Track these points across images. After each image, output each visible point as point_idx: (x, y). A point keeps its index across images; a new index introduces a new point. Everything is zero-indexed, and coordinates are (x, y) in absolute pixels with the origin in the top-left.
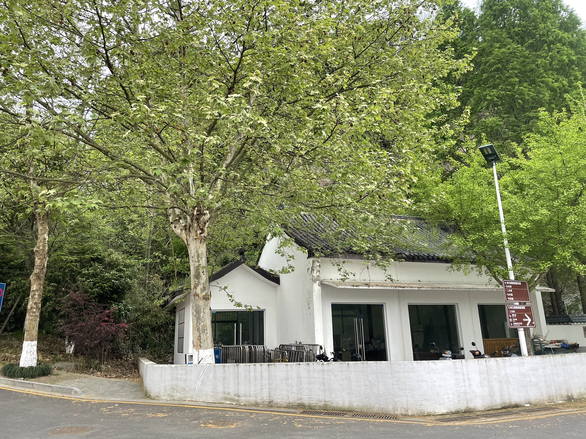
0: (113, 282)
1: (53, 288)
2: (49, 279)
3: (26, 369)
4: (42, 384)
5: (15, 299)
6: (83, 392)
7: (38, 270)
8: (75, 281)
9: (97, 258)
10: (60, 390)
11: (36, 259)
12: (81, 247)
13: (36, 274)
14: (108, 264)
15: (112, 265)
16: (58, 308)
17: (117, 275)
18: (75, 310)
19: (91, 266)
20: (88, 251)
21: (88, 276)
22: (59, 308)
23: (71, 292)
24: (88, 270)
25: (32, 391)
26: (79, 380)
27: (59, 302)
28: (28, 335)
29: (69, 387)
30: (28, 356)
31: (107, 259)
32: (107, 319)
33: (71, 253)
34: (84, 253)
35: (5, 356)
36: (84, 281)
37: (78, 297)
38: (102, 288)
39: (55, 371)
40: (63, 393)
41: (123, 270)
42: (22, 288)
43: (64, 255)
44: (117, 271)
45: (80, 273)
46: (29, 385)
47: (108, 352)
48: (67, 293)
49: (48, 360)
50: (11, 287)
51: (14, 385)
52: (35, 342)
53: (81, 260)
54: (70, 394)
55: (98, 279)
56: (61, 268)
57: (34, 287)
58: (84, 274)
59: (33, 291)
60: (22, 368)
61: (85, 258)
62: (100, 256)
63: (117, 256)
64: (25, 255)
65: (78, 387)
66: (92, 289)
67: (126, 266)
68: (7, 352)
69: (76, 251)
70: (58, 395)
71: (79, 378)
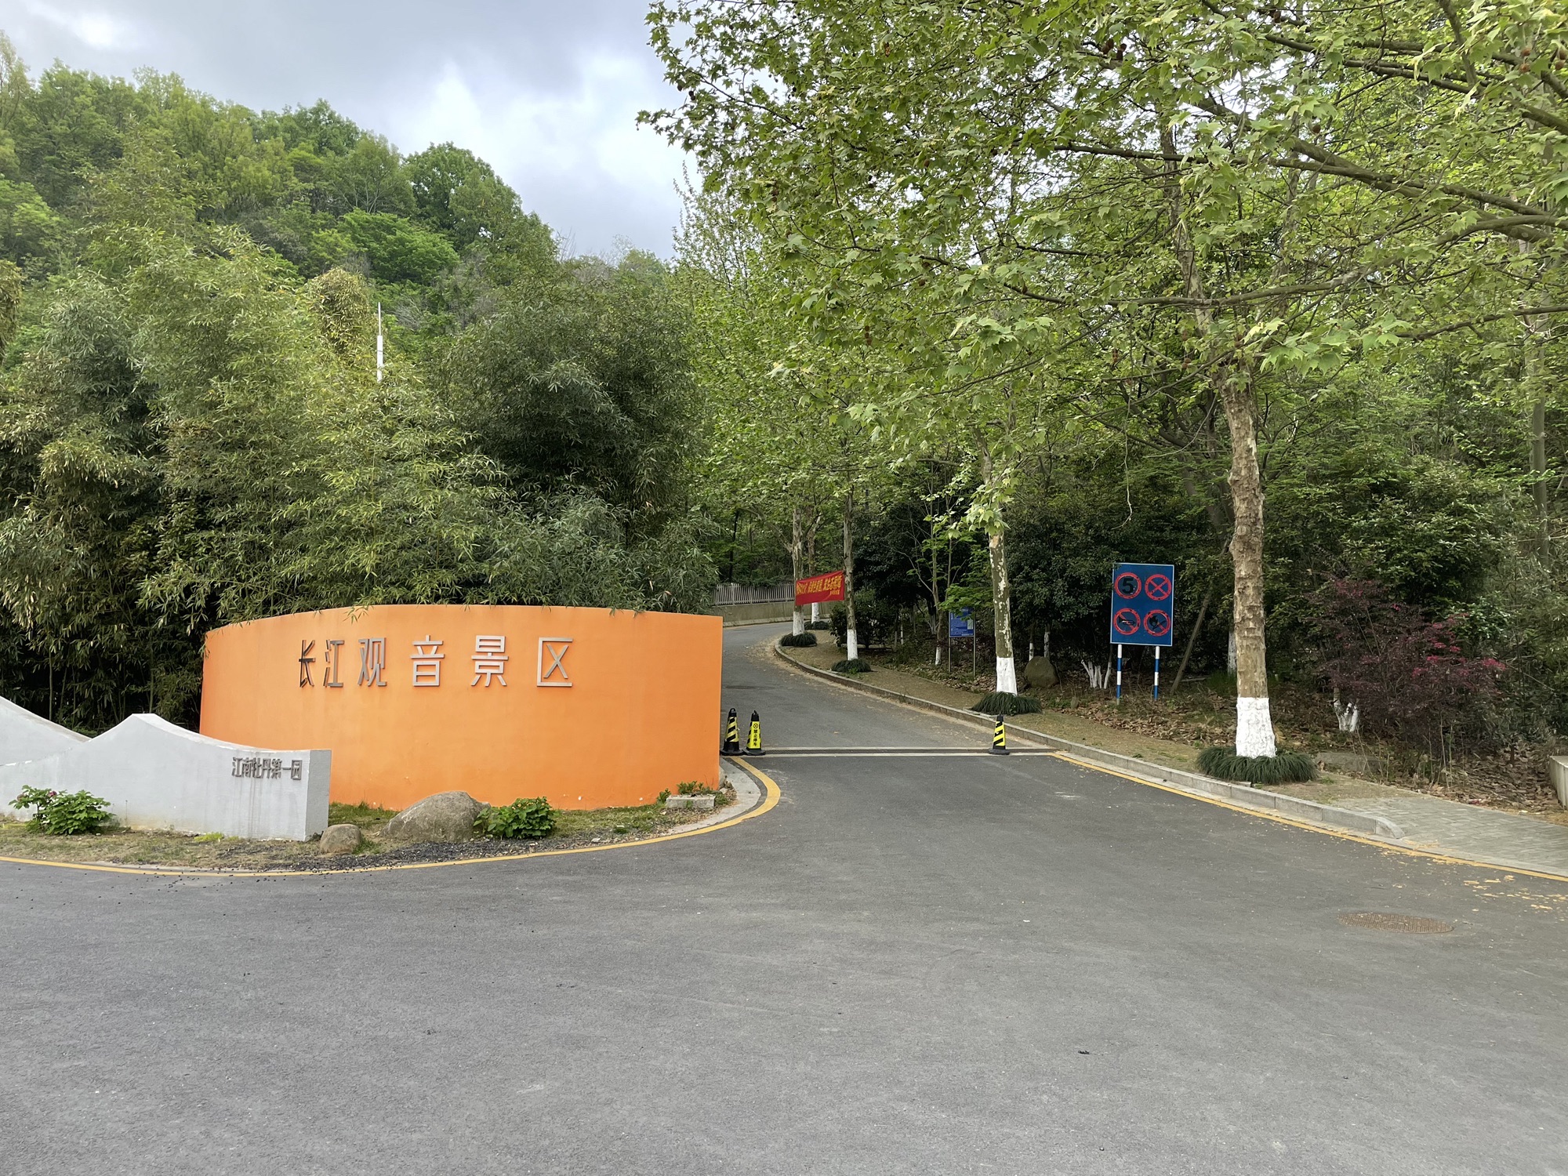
0: (1444, 547)
1: (1283, 570)
2: (1273, 549)
3: (1254, 761)
4: (1296, 800)
5: (1200, 598)
6: (1407, 832)
7: (1245, 528)
8: (1336, 550)
9: (1388, 484)
10: (1342, 819)
11: (1237, 502)
12: (1338, 458)
13: (1240, 537)
14: (1420, 498)
15: (1432, 500)
16: (1303, 619)
17: (1450, 524)
18: (1348, 624)
19: (1374, 506)
20: (1357, 467)
21: (1371, 534)
22: (1307, 619)
23: (1332, 578)
24: (1365, 518)
25: (1275, 815)
26: (1387, 800)
27: (1303, 604)
28: (1244, 683)
29: (1365, 814)
30: (1253, 731)
31: (1417, 484)
32: (1440, 645)
33: (1315, 478)
34: (1349, 475)
35: (1200, 730)
36: (1360, 549)
37: (1350, 590)
38: (1414, 565)
39: (1324, 774)
40: (1350, 826)
41: (1466, 510)
42: (1211, 574)
43: (1301, 486)
44: (1449, 515)
45: (1345, 527)
46: (1266, 800)
47: (1456, 735)
48: (1321, 580)
49: (1298, 743)
50: (1188, 572)
51: (1232, 797)
52: (1264, 701)
53: (1344, 492)
54: (1373, 832)
55: (1397, 540)
56: (1296, 518)
57: (1242, 570)
58: (1356, 530)
59: (1241, 579)
60: (1245, 760)
61: (1354, 488)
62: (1395, 476)
63: (1443, 472)
64: (1207, 496)
65: (1390, 817)
66: (1384, 566)
67: (1475, 497)
68: (1202, 720)
69: (1327, 472)
70: (1341, 832)
71: (1387, 795)
